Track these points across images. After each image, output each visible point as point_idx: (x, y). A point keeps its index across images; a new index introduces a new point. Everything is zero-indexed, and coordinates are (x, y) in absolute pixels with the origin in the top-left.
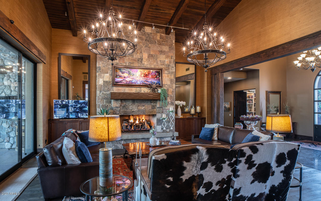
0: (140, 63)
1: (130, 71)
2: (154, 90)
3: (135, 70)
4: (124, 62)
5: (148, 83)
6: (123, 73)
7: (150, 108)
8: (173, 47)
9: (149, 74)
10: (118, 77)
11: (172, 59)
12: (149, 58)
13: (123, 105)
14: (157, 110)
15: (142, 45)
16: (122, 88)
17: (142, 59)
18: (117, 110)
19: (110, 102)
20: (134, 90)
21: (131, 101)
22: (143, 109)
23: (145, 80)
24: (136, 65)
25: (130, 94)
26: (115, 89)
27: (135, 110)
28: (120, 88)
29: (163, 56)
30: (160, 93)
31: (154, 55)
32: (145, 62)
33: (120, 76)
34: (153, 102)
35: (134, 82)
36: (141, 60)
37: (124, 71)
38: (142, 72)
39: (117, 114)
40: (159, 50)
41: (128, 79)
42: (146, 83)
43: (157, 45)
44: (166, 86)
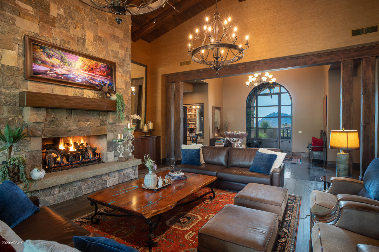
0: (81, 45)
1: (63, 55)
2: (104, 94)
3: (73, 56)
4: (51, 37)
5: (94, 82)
6: (50, 57)
7: (99, 124)
8: (129, 34)
9: (96, 67)
10: (40, 62)
11: (127, 51)
12: (96, 41)
13: (49, 119)
14: (109, 127)
15: (85, 17)
16: (47, 86)
17: (85, 41)
18: (37, 129)
19: (21, 112)
20: (70, 92)
21: (65, 111)
22: (87, 125)
23: (90, 76)
24: (74, 47)
25: (68, 98)
26: (31, 86)
27: (74, 128)
28: (43, 85)
29: (116, 44)
30: (116, 101)
31: (104, 39)
32: (89, 45)
33: (44, 63)
34: (102, 115)
35: (72, 77)
36: (82, 40)
37: (53, 53)
38: (85, 62)
39: (38, 136)
40: (110, 32)
41: (60, 71)
42: (92, 83)
43: (108, 25)
44: (120, 90)
